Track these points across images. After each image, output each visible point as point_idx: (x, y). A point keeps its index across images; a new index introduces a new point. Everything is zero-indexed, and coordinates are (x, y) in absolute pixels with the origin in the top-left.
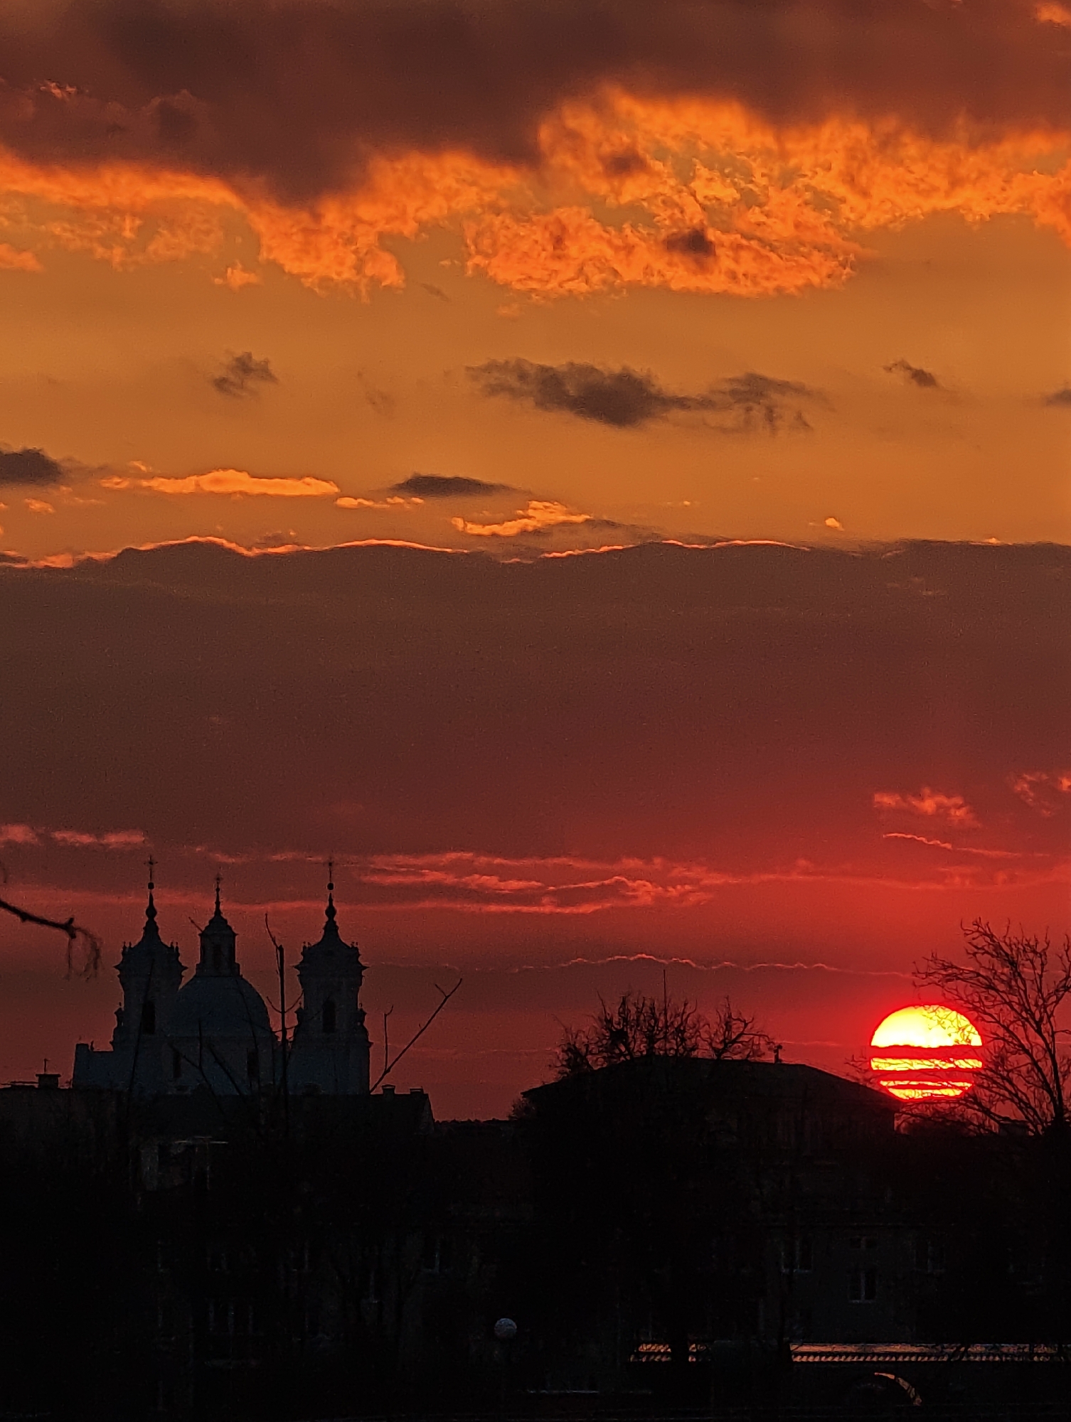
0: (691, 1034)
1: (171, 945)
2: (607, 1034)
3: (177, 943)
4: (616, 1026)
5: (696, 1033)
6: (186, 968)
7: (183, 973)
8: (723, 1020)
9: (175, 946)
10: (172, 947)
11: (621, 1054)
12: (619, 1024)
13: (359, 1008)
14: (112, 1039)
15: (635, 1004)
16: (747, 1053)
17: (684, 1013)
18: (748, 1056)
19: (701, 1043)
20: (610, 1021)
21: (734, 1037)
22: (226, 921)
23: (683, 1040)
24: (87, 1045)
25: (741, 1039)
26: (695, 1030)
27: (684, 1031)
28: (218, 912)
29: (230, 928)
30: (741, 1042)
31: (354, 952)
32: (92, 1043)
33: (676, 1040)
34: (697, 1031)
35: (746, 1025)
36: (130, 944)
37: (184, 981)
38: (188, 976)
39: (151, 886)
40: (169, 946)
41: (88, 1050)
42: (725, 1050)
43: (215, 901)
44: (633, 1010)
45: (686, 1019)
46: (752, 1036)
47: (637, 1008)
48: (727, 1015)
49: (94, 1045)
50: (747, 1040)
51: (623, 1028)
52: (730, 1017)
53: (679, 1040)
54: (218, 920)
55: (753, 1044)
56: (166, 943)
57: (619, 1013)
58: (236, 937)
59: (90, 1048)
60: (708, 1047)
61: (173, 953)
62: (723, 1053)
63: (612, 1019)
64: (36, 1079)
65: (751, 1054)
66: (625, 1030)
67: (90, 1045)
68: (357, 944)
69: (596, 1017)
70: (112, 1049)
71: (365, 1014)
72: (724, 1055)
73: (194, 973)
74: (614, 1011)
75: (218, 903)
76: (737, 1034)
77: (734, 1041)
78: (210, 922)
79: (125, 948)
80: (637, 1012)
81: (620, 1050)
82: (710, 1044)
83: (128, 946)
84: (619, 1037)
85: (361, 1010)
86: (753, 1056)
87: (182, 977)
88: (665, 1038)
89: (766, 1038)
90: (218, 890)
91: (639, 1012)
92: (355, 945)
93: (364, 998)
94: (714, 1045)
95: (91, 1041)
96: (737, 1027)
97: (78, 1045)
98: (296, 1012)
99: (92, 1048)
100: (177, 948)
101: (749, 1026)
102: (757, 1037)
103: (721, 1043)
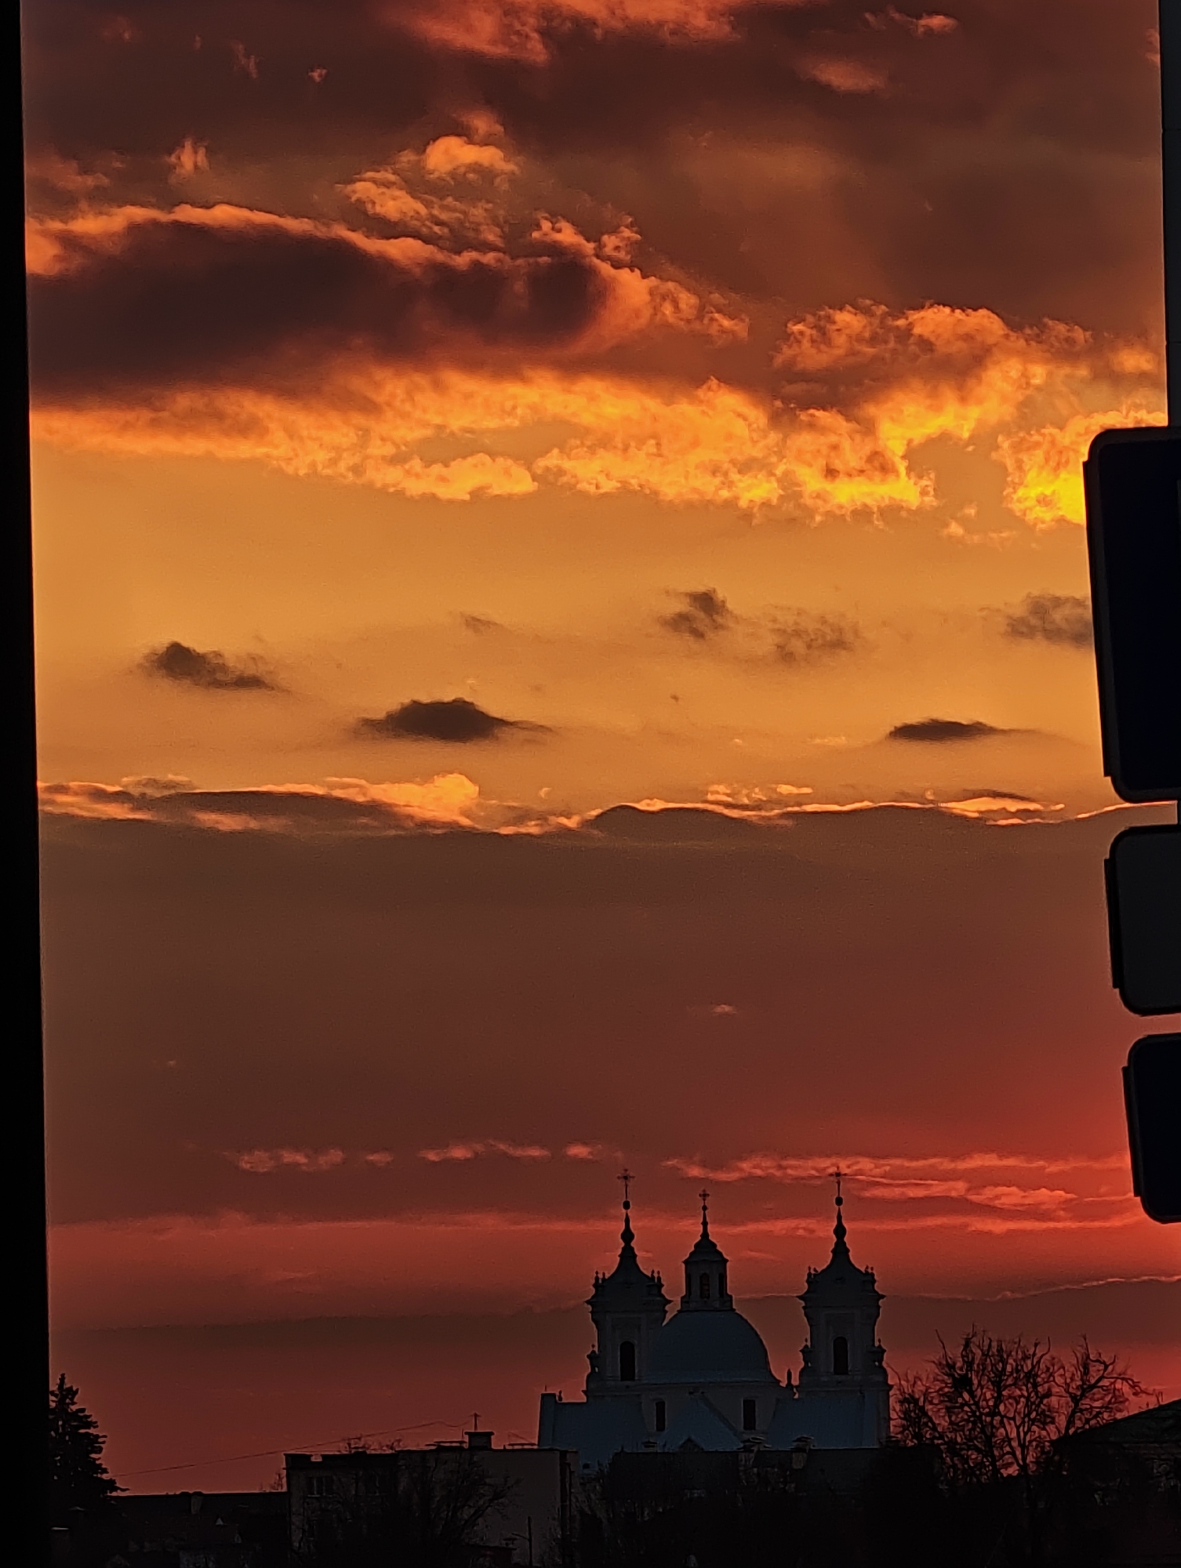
0: (1043, 1379)
1: (652, 1275)
2: (949, 1381)
3: (659, 1273)
4: (959, 1372)
5: (1049, 1378)
6: (670, 1302)
7: (667, 1308)
8: (1080, 1361)
9: (656, 1275)
10: (653, 1277)
11: (966, 1404)
12: (961, 1369)
13: (877, 1344)
14: (585, 1388)
15: (979, 1347)
16: (1107, 1399)
17: (1034, 1354)
18: (1110, 1402)
19: (1055, 1390)
20: (952, 1367)
21: (1093, 1381)
22: (714, 1245)
23: (1035, 1385)
24: (554, 1395)
25: (1100, 1384)
26: (1048, 1374)
27: (1037, 1375)
28: (705, 1235)
29: (720, 1254)
30: (1102, 1387)
31: (869, 1278)
32: (560, 1392)
33: (1027, 1386)
34: (1051, 1375)
35: (1106, 1367)
36: (604, 1274)
37: (669, 1317)
38: (672, 1310)
39: (627, 1205)
40: (650, 1275)
41: (556, 1401)
42: (1083, 1396)
43: (701, 1220)
44: (978, 1352)
45: (1039, 1362)
46: (1113, 1380)
47: (982, 1350)
48: (1085, 1357)
49: (562, 1395)
50: (1108, 1384)
51: (967, 1374)
52: (1088, 1357)
53: (1029, 1385)
54: (705, 1246)
55: (1115, 1389)
56: (645, 1272)
57: (963, 1356)
58: (728, 1264)
59: (557, 1398)
60: (1064, 1394)
61: (655, 1284)
62: (1081, 1399)
63: (955, 1364)
64: (466, 1439)
65: (1113, 1400)
66: (970, 1376)
67: (558, 1394)
68: (872, 1269)
69: (936, 1361)
70: (585, 1400)
71: (885, 1351)
72: (1083, 1402)
73: (679, 1308)
74: (955, 1353)
75: (705, 1224)
76: (1097, 1378)
77: (1094, 1386)
78: (696, 1246)
79: (597, 1279)
80: (983, 1354)
81: (964, 1399)
82: (1067, 1391)
83: (600, 1276)
84: (962, 1383)
85: (880, 1346)
86: (1115, 1403)
87: (666, 1312)
88: (1015, 1384)
89: (1130, 1382)
90: (705, 1208)
91: (985, 1355)
92: (870, 1271)
93: (881, 1335)
94: (1071, 1390)
95: (559, 1390)
96: (1095, 1372)
97: (543, 1395)
98: (801, 1351)
99: (560, 1399)
100: (659, 1278)
101: (1110, 1368)
102: (1119, 1381)
103: (1077, 1388)
